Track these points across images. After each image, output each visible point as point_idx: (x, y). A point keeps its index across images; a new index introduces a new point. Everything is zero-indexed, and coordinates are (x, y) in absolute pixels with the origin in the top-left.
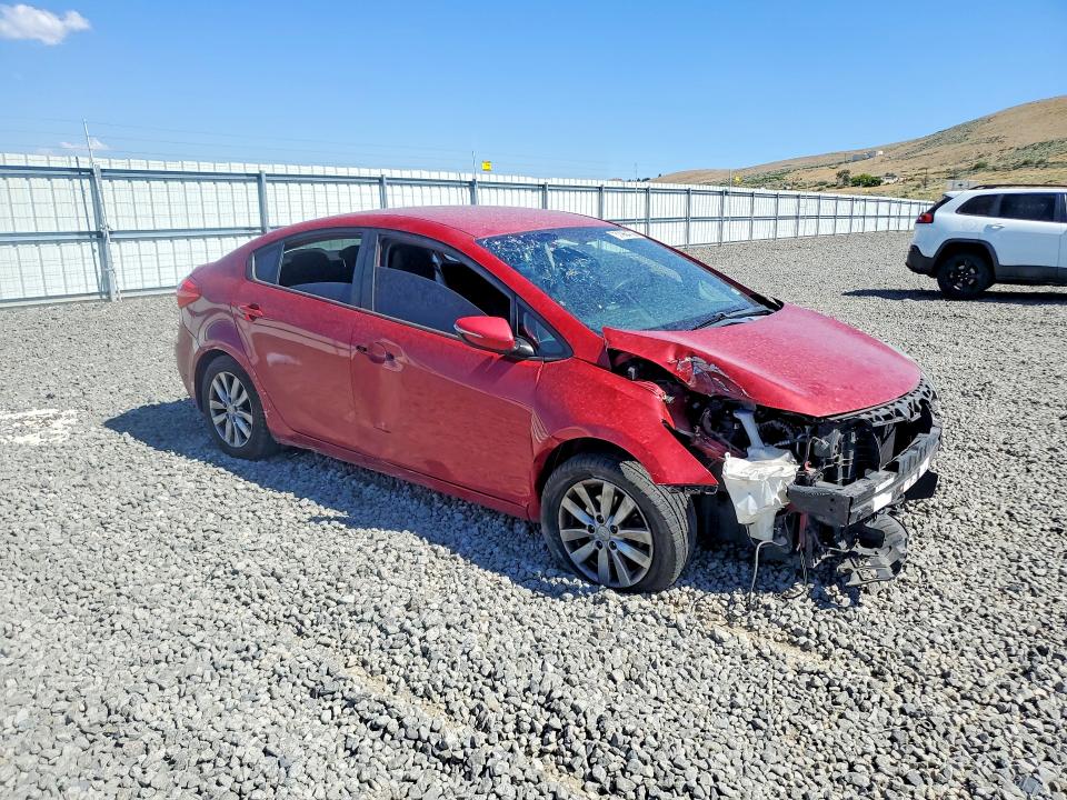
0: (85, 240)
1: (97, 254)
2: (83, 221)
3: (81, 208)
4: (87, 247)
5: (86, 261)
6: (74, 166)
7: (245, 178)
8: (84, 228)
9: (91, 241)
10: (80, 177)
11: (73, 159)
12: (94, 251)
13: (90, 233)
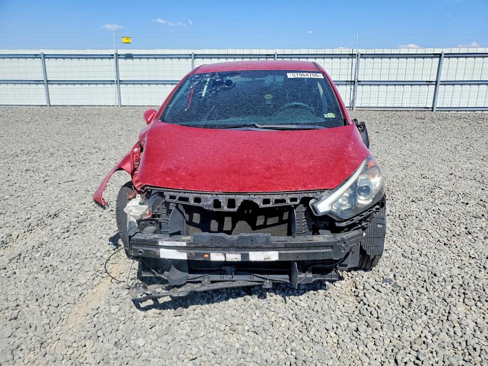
0: (349, 84)
1: (352, 90)
2: (350, 76)
3: (350, 70)
4: (349, 87)
5: (347, 93)
6: (351, 53)
7: (433, 56)
8: (349, 80)
9: (351, 84)
10: (353, 58)
11: (351, 50)
12: (351, 89)
13: (351, 81)
